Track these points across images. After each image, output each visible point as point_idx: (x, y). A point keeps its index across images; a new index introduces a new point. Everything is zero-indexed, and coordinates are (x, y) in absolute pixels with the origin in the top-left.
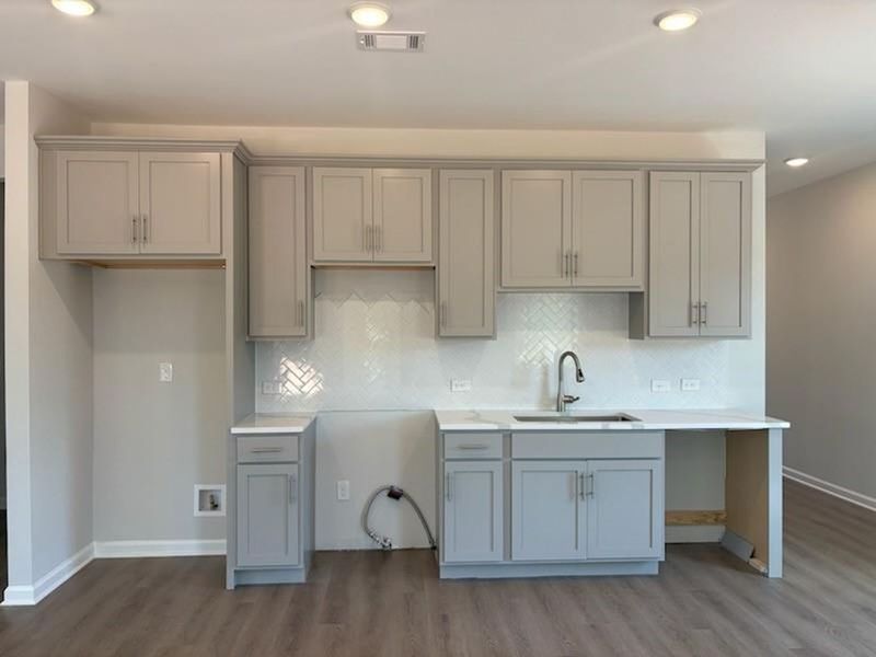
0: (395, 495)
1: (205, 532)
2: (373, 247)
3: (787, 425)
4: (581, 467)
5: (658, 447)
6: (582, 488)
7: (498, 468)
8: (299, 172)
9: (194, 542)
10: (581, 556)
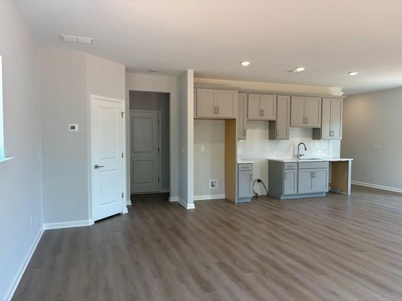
0: (259, 181)
1: (212, 193)
2: (261, 115)
3: (352, 159)
4: (312, 170)
5: (327, 165)
6: (313, 175)
7: (296, 171)
8: (245, 95)
9: (210, 196)
10: (312, 192)
